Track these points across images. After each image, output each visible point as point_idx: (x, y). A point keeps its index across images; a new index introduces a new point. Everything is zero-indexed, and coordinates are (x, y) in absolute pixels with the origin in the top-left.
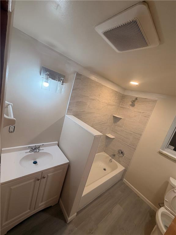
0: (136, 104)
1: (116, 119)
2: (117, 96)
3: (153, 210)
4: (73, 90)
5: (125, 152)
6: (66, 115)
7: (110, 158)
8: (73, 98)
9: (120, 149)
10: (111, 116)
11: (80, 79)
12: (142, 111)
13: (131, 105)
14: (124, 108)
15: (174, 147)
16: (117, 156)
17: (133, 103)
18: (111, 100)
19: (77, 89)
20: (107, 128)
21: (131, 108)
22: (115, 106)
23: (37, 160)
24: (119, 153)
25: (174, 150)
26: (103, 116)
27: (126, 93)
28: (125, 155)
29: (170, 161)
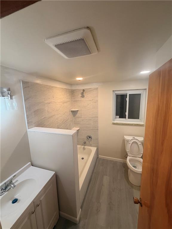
0: (85, 95)
1: (74, 113)
2: (68, 93)
3: (124, 163)
4: (25, 101)
5: (92, 136)
6: (28, 130)
7: (83, 146)
8: (28, 109)
9: (87, 135)
10: (69, 112)
11: (29, 87)
12: (91, 99)
13: (81, 97)
14: (76, 101)
15: (119, 116)
16: (87, 142)
17: (82, 95)
18: (64, 98)
19: (29, 98)
20: (70, 124)
21: (82, 99)
22: (70, 101)
23: (16, 197)
24: (88, 139)
25: (119, 118)
26: (63, 115)
27: (74, 88)
28: (92, 138)
29: (120, 126)
